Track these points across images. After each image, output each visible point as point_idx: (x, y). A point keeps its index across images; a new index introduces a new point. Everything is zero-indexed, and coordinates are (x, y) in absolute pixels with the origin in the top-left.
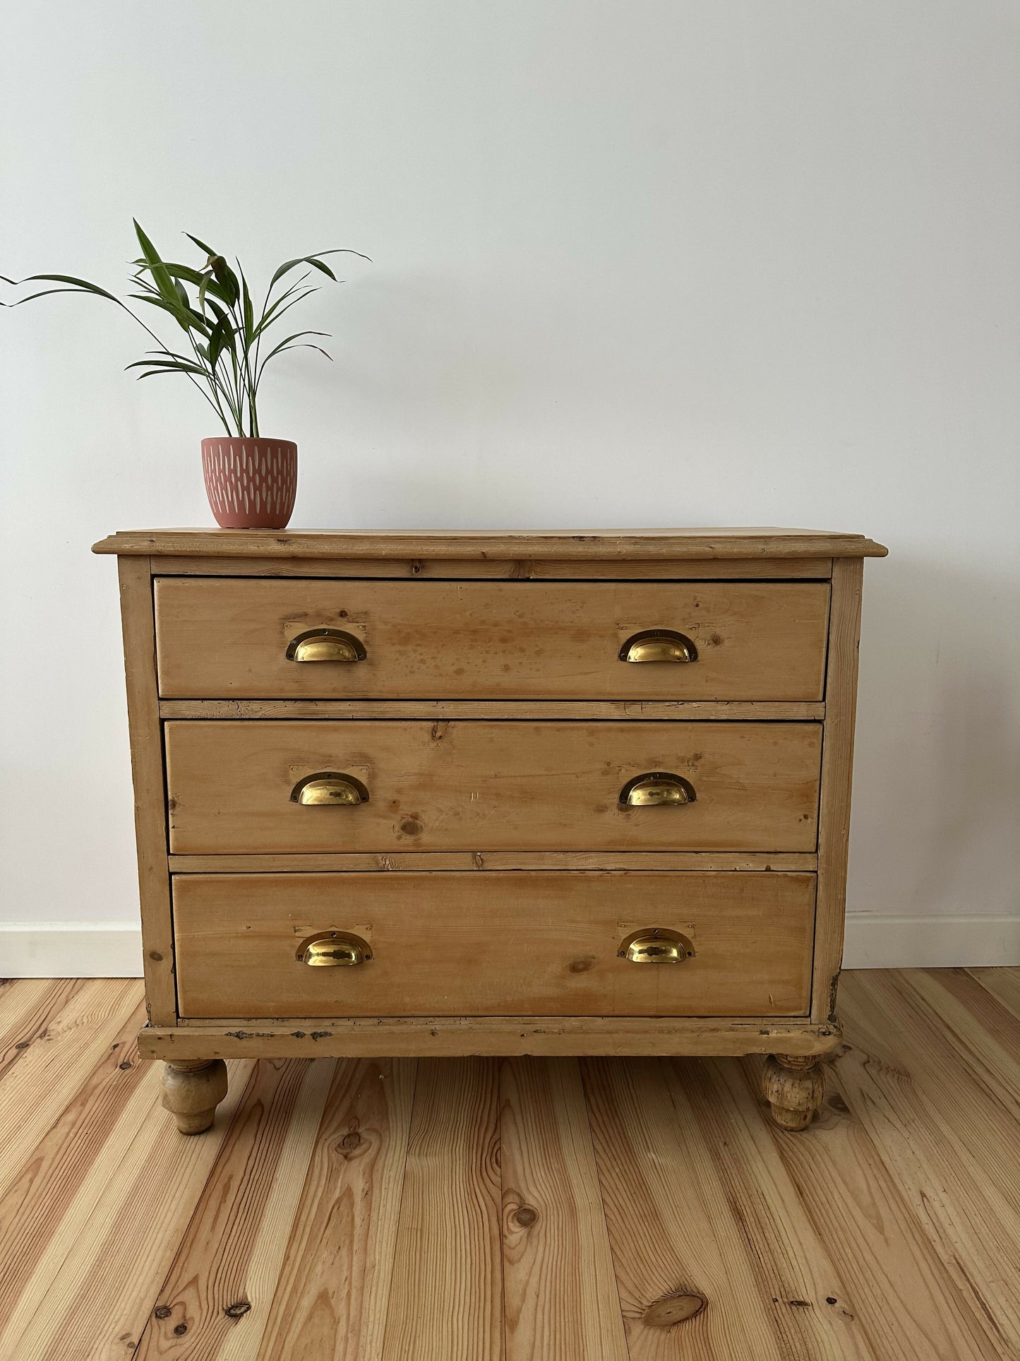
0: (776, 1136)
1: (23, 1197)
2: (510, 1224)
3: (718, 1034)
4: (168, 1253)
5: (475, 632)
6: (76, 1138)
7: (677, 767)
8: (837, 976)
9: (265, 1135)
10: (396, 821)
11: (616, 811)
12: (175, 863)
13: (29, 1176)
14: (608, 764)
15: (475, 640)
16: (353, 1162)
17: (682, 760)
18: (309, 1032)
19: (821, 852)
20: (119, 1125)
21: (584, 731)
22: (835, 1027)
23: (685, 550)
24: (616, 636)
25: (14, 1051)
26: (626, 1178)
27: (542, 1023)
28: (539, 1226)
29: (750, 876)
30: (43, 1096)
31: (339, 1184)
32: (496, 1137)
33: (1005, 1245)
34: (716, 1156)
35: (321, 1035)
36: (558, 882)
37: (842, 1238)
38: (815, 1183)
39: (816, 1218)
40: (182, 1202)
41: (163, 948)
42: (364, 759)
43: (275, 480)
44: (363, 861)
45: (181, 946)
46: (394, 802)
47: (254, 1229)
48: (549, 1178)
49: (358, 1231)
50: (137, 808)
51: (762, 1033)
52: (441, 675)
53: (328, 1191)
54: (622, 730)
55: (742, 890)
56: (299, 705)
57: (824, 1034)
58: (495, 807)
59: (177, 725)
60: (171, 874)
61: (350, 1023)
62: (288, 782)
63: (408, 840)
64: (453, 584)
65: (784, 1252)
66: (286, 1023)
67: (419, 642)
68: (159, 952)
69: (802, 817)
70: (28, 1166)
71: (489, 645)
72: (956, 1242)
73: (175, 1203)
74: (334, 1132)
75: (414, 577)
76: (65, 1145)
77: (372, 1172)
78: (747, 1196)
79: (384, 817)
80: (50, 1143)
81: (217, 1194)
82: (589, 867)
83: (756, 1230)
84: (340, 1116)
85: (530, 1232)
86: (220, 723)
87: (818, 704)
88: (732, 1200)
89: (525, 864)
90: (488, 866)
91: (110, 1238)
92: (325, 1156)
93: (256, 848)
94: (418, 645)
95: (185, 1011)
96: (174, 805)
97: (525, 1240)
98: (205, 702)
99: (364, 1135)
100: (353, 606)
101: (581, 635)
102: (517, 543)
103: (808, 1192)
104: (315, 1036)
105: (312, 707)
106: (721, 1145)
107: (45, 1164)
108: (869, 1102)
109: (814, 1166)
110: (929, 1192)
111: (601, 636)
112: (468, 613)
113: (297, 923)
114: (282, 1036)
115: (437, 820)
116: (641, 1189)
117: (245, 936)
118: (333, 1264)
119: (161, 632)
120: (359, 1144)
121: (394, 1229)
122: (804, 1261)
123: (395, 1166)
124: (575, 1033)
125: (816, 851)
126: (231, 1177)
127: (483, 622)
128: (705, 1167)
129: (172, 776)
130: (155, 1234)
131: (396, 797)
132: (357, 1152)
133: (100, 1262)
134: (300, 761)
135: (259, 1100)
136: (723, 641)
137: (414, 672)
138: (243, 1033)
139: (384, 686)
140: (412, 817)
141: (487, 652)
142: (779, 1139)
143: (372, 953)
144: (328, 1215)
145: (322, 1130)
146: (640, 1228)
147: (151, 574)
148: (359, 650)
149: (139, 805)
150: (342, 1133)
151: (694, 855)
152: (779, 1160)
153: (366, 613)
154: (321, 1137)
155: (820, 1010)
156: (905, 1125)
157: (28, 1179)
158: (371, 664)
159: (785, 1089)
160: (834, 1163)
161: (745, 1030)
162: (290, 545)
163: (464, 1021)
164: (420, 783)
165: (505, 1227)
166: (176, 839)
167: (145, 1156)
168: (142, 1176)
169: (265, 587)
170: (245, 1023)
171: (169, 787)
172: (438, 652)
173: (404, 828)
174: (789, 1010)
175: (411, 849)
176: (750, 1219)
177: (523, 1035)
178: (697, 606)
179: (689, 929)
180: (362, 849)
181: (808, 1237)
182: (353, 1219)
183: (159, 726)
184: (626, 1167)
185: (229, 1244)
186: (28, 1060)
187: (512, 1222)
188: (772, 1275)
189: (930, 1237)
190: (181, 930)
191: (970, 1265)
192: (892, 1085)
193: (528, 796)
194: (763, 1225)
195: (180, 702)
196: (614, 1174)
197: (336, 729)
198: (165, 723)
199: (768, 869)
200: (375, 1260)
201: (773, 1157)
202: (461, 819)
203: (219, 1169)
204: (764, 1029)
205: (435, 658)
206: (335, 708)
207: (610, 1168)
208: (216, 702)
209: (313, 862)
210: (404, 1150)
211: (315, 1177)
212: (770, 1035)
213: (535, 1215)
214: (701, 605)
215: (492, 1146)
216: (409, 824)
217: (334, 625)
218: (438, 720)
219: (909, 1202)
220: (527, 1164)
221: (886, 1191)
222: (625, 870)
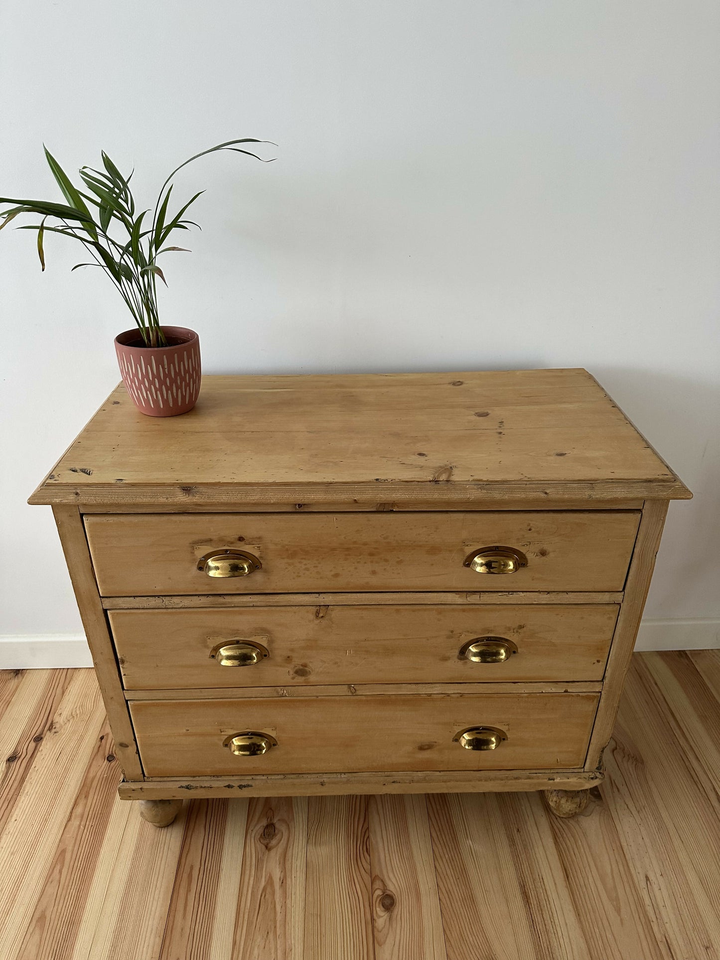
0: (552, 821)
1: (57, 886)
2: (378, 909)
3: (520, 781)
4: (157, 939)
5: (348, 549)
6: (85, 831)
7: (504, 633)
8: (606, 747)
9: (211, 827)
10: (290, 669)
11: (457, 660)
12: (129, 695)
13: (58, 867)
14: (452, 632)
15: (349, 555)
16: (271, 852)
17: (509, 629)
18: (236, 784)
19: (606, 681)
20: (113, 817)
21: (434, 611)
22: (600, 773)
23: (524, 496)
24: (462, 550)
25: (33, 744)
26: (453, 864)
27: (399, 776)
28: (397, 910)
29: (552, 696)
30: (58, 790)
31: (264, 874)
32: (366, 826)
33: (698, 925)
34: (512, 843)
35: (245, 786)
36: (413, 701)
37: (593, 917)
38: (577, 868)
39: (577, 900)
40: (162, 890)
41: (128, 738)
42: (264, 631)
44: (268, 692)
45: (141, 741)
46: (288, 657)
47: (211, 916)
48: (402, 865)
49: (279, 917)
50: (95, 663)
51: (549, 779)
52: (321, 578)
53: (257, 879)
54: (464, 611)
55: (546, 704)
56: (211, 599)
57: (592, 778)
58: (365, 658)
59: (117, 613)
60: (127, 701)
61: (265, 778)
62: (207, 647)
63: (300, 679)
64: (330, 516)
65: (556, 932)
66: (220, 778)
67: (304, 557)
68: (125, 742)
69: (596, 662)
70: (56, 858)
71: (360, 557)
72: (667, 923)
73: (157, 893)
74: (257, 823)
75: (297, 512)
76: (79, 838)
77: (285, 861)
78: (532, 880)
79: (281, 666)
80: (68, 836)
81: (184, 884)
82: (434, 692)
83: (537, 912)
84: (260, 807)
85: (391, 915)
86: (150, 611)
87: (619, 594)
88: (522, 884)
89: (386, 691)
90: (358, 693)
91: (118, 925)
92: (254, 846)
93: (187, 686)
94: (302, 559)
95: (149, 772)
96: (123, 662)
97: (387, 923)
98: (138, 599)
99: (277, 826)
100: (249, 533)
101: (434, 550)
103: (572, 876)
104: (240, 787)
105: (221, 600)
106: (516, 832)
107: (68, 856)
108: (615, 790)
109: (577, 852)
110: (652, 877)
111: (450, 551)
112: (342, 537)
113: (221, 727)
114: (218, 788)
115: (321, 667)
116: (463, 873)
117: (185, 735)
118: (264, 948)
119: (95, 555)
120: (275, 835)
121: (302, 915)
122: (568, 940)
123: (299, 857)
124: (421, 782)
125: (602, 681)
126: (192, 868)
127: (355, 543)
128: (505, 852)
129: (118, 644)
130: (147, 922)
131: (289, 654)
132: (274, 842)
133: (114, 947)
134: (215, 633)
136: (549, 553)
137: (300, 576)
138: (191, 786)
139: (276, 585)
140: (302, 665)
141: (358, 562)
142: (554, 825)
143: (276, 742)
144: (258, 904)
145: (250, 820)
146: (461, 909)
147: (80, 513)
148: (255, 563)
149: (97, 661)
150: (262, 824)
151: (513, 684)
152: (554, 844)
153: (260, 538)
154: (249, 827)
155: (591, 764)
156: (638, 812)
157: (58, 871)
158: (266, 571)
159: (562, 802)
160: (590, 847)
161: (538, 778)
162: (193, 496)
163: (343, 776)
164: (308, 646)
165: (375, 912)
166: (127, 682)
167: (132, 848)
168: (134, 867)
169: (176, 522)
170: (191, 779)
171: (117, 651)
172: (319, 563)
173: (296, 672)
174: (571, 765)
175: (302, 684)
176: (533, 901)
177: (385, 784)
178: (530, 530)
179: (504, 726)
180: (266, 685)
181: (571, 918)
182: (275, 907)
183: (103, 614)
184: (452, 854)
185: (196, 930)
186: (44, 752)
187: (379, 907)
188: (547, 953)
189: (650, 918)
190: (139, 732)
191: (674, 943)
192: (632, 772)
193: (389, 651)
194: (542, 907)
195: (117, 599)
196: (444, 860)
197: (241, 613)
198: (108, 612)
199: (566, 691)
200: (292, 944)
201: (550, 843)
202: (339, 666)
203: (183, 860)
204: (551, 776)
205: (317, 567)
206: (239, 600)
207: (442, 855)
208: (145, 598)
209: (229, 692)
210: (305, 840)
211: (248, 868)
212: (555, 781)
213: (393, 900)
214: (533, 529)
215: (363, 834)
216: (300, 670)
217: (233, 547)
218: (320, 606)
219: (637, 886)
220: (387, 852)
221: (624, 876)
222: (461, 693)
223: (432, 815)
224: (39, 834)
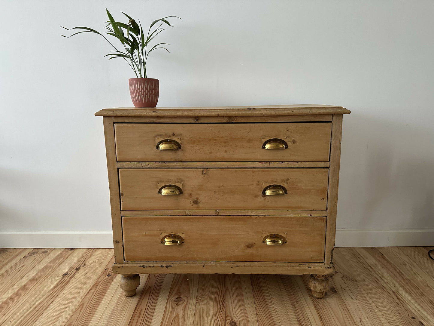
1: (78, 315)
3: (294, 268)
5: (215, 140)
6: (94, 298)
7: (281, 183)
8: (333, 250)
10: (191, 200)
11: (261, 197)
12: (123, 213)
13: (80, 309)
14: (259, 182)
15: (215, 143)
16: (179, 306)
17: (283, 181)
18: (165, 265)
19: (328, 210)
20: (107, 294)
21: (251, 171)
22: (332, 266)
23: (283, 112)
24: (261, 141)
25: (75, 271)
26: (265, 312)
27: (239, 264)
29: (305, 218)
30: (83, 285)
31: (175, 313)
32: (224, 299)
34: (294, 306)
35: (169, 267)
36: (243, 219)
38: (325, 315)
40: (127, 317)
41: (119, 239)
42: (181, 181)
43: (152, 92)
44: (181, 213)
45: (125, 239)
46: (191, 194)
48: (240, 312)
50: (111, 196)
51: (309, 267)
52: (205, 154)
53: (171, 315)
54: (263, 171)
55: (302, 222)
56: (160, 163)
57: (329, 268)
58: (222, 196)
59: (123, 170)
60: (122, 216)
61: (178, 263)
62: (157, 188)
63: (195, 206)
64: (209, 124)
66: (158, 263)
68: (118, 240)
69: (322, 199)
70: (80, 306)
71: (220, 144)
73: (124, 318)
74: (173, 296)
75: (196, 122)
76: (91, 299)
77: (185, 309)
78: (303, 319)
79: (187, 199)
80: (86, 299)
81: (137, 315)
82: (253, 215)
84: (175, 292)
86: (136, 169)
87: (328, 162)
88: (298, 320)
89: (232, 214)
90: (220, 214)
92: (170, 305)
93: (147, 209)
94: (197, 144)
95: (127, 259)
96: (122, 195)
98: (131, 163)
99: (182, 298)
100: (177, 132)
101: (250, 140)
102: (229, 111)
103: (323, 318)
104: (167, 267)
105: (164, 164)
106: (295, 303)
107: (85, 305)
108: (343, 289)
109: (325, 310)
110: (363, 319)
111: (256, 141)
112: (213, 134)
113: (161, 232)
114: (157, 267)
115: (204, 200)
116: (270, 316)
117: (145, 236)
119: (117, 141)
120: (181, 301)
123: (192, 308)
124: (249, 267)
125: (327, 210)
126: (141, 310)
127: (218, 137)
128: (290, 309)
129: (121, 186)
131: (191, 192)
132: (180, 303)
134: (161, 181)
135: (150, 287)
136: (296, 142)
137: (196, 153)
138: (144, 266)
139: (187, 157)
140: (196, 199)
141: (220, 146)
142: (314, 301)
143: (184, 241)
144: (171, 322)
145: (170, 296)
147: (113, 122)
148: (179, 146)
150: (175, 297)
151: (287, 211)
152: (314, 307)
153: (181, 134)
154: (169, 298)
155: (327, 261)
156: (355, 297)
157: (80, 310)
158: (183, 150)
159: (316, 285)
160: (332, 309)
161: (303, 267)
162: (157, 112)
163: (213, 263)
164: (199, 188)
166: (123, 206)
167: (115, 303)
168: (114, 309)
169: (149, 126)
170: (145, 262)
171: (121, 189)
172: (204, 146)
173: (194, 202)
174: (317, 260)
175: (196, 209)
177: (232, 267)
178: (288, 131)
179: (285, 234)
180: (181, 209)
182: (179, 324)
183: (117, 170)
184: (265, 309)
186: (80, 273)
190: (125, 234)
192: (351, 284)
193: (233, 192)
195: (123, 163)
196: (261, 311)
197: (172, 171)
198: (119, 169)
199: (311, 216)
201: (312, 307)
202: (211, 199)
203: (138, 308)
204: (309, 266)
205: (203, 148)
206: (172, 165)
207: (260, 309)
208: (135, 163)
209: (166, 213)
210: (195, 303)
211: (167, 311)
212: (311, 268)
213: (236, 323)
214: (289, 130)
215: (222, 302)
216: (195, 201)
217: (171, 138)
218: (204, 168)
219: (356, 322)
220: (233, 308)
221: (349, 318)
222: (264, 216)
223: (255, 296)
224: (74, 298)
